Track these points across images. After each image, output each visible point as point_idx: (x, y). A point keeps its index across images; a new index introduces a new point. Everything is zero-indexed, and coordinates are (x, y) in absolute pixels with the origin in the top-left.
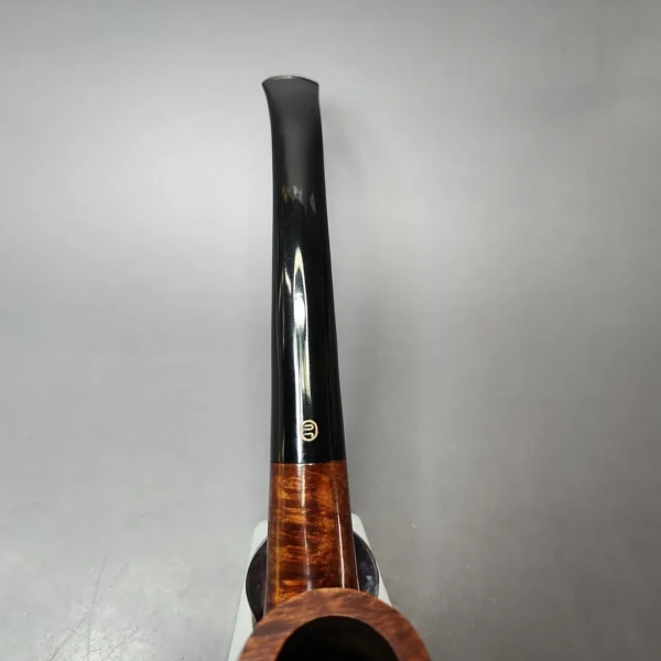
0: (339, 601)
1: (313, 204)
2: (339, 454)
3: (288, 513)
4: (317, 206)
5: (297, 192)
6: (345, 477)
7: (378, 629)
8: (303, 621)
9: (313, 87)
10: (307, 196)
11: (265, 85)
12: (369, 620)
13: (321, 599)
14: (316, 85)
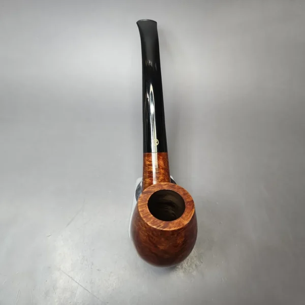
0: (166, 186)
1: (156, 67)
2: (166, 151)
3: (149, 168)
4: (157, 67)
5: (150, 62)
6: (167, 158)
7: (178, 192)
8: (156, 191)
9: (154, 23)
10: (154, 64)
11: (137, 23)
12: (175, 190)
13: (161, 185)
14: (156, 23)
